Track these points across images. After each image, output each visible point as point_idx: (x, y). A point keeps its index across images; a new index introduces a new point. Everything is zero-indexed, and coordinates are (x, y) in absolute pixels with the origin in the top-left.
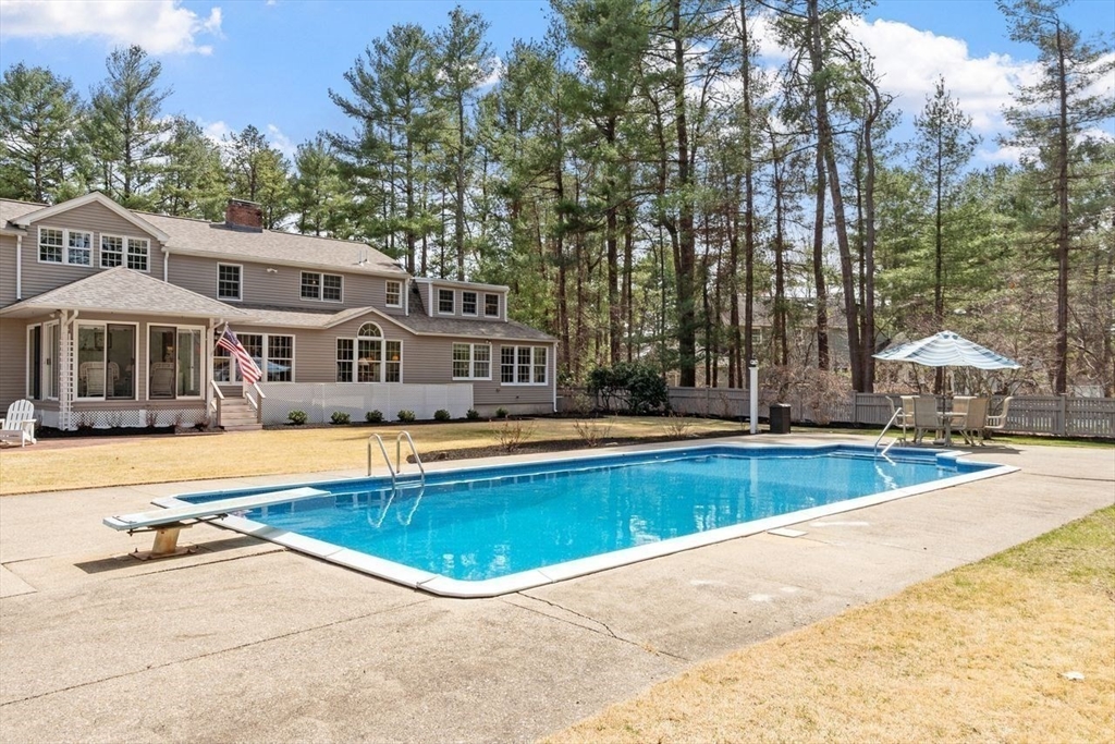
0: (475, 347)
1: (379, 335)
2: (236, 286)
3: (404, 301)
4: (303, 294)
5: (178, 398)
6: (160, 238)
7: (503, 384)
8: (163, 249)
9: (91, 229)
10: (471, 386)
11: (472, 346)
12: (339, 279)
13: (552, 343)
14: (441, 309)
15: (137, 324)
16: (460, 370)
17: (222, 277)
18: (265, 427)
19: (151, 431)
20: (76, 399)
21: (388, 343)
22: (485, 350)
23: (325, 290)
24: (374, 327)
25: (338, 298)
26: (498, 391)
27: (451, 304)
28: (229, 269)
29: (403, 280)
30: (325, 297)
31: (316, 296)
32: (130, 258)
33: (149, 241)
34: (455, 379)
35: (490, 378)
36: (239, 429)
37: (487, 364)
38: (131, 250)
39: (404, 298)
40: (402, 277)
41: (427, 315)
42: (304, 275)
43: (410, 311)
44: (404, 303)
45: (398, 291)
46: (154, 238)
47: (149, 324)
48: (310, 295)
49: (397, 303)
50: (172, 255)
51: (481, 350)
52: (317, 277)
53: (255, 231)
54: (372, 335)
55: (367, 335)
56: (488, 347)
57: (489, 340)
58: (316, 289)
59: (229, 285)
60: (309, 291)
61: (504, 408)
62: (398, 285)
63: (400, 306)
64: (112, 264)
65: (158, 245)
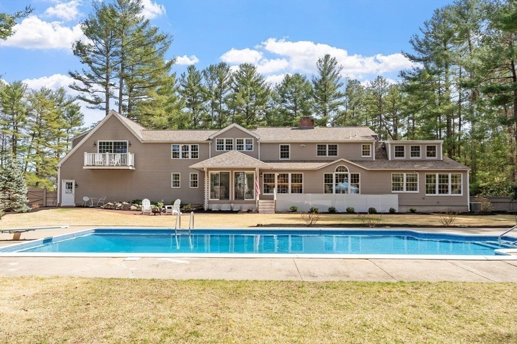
0: (407, 175)
1: (347, 171)
2: (288, 153)
3: (372, 153)
4: (318, 155)
5: (245, 199)
6: (257, 137)
7: (427, 195)
8: (258, 141)
9: (232, 137)
10: (397, 195)
11: (405, 174)
12: (336, 146)
13: (466, 171)
14: (396, 156)
15: (230, 171)
16: (398, 187)
17: (282, 150)
18: (276, 212)
19: (231, 212)
20: (210, 199)
21: (352, 175)
22: (415, 176)
23: (329, 152)
24: (344, 167)
25: (336, 154)
26: (423, 198)
27: (403, 153)
28: (285, 146)
29: (372, 143)
30: (329, 155)
31: (325, 154)
32: (227, 146)
33: (253, 139)
34: (393, 192)
35: (418, 192)
36: (264, 212)
37: (416, 184)
38: (227, 143)
39: (372, 152)
40: (372, 142)
41: (388, 159)
42: (319, 146)
43: (376, 158)
44: (372, 155)
45: (369, 149)
46: (255, 138)
47: (234, 171)
48: (322, 155)
49: (369, 155)
50: (261, 143)
51: (411, 176)
52: (325, 146)
53: (310, 128)
54: (343, 171)
55: (340, 171)
56: (417, 175)
57: (416, 171)
58: (325, 151)
59: (285, 153)
60: (321, 152)
61: (414, 208)
62: (369, 146)
63: (370, 156)
64: (229, 149)
65: (256, 140)
